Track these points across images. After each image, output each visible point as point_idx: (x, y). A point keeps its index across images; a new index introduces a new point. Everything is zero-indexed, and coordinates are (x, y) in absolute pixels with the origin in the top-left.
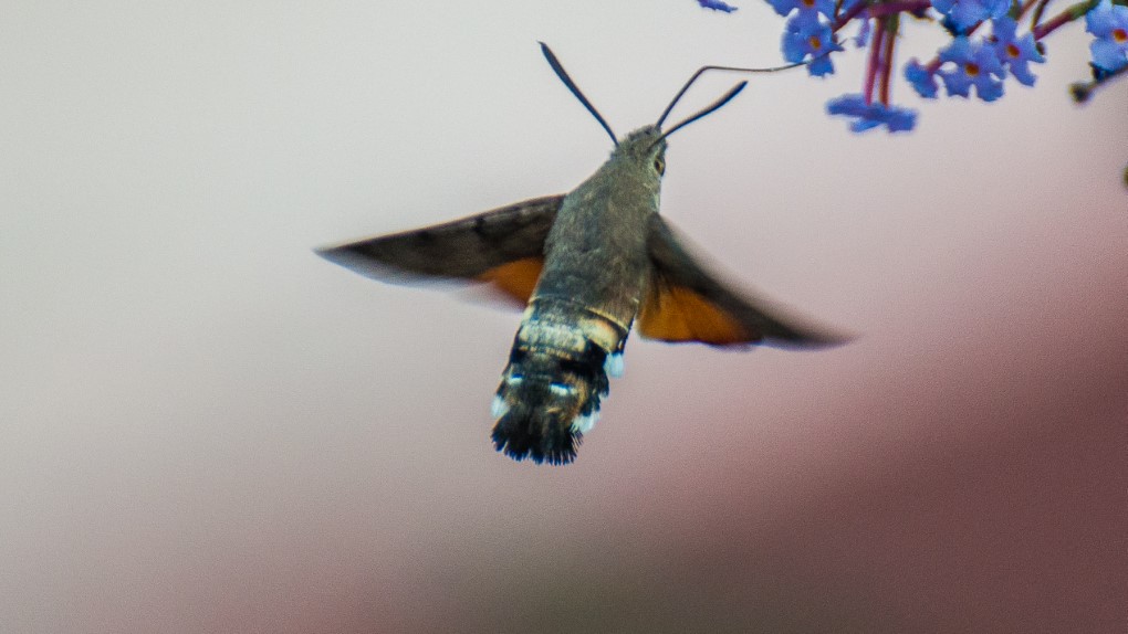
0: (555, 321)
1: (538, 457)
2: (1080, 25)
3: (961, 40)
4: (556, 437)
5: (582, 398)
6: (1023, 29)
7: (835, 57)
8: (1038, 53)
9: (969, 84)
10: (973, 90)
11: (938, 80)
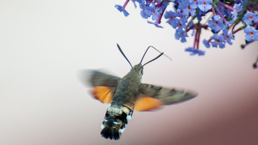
0: (115, 107)
1: (111, 138)
2: (242, 31)
3: (215, 34)
4: (115, 134)
5: (121, 125)
6: (230, 32)
7: (186, 38)
8: (233, 37)
9: (217, 44)
10: (218, 46)
11: (210, 44)
